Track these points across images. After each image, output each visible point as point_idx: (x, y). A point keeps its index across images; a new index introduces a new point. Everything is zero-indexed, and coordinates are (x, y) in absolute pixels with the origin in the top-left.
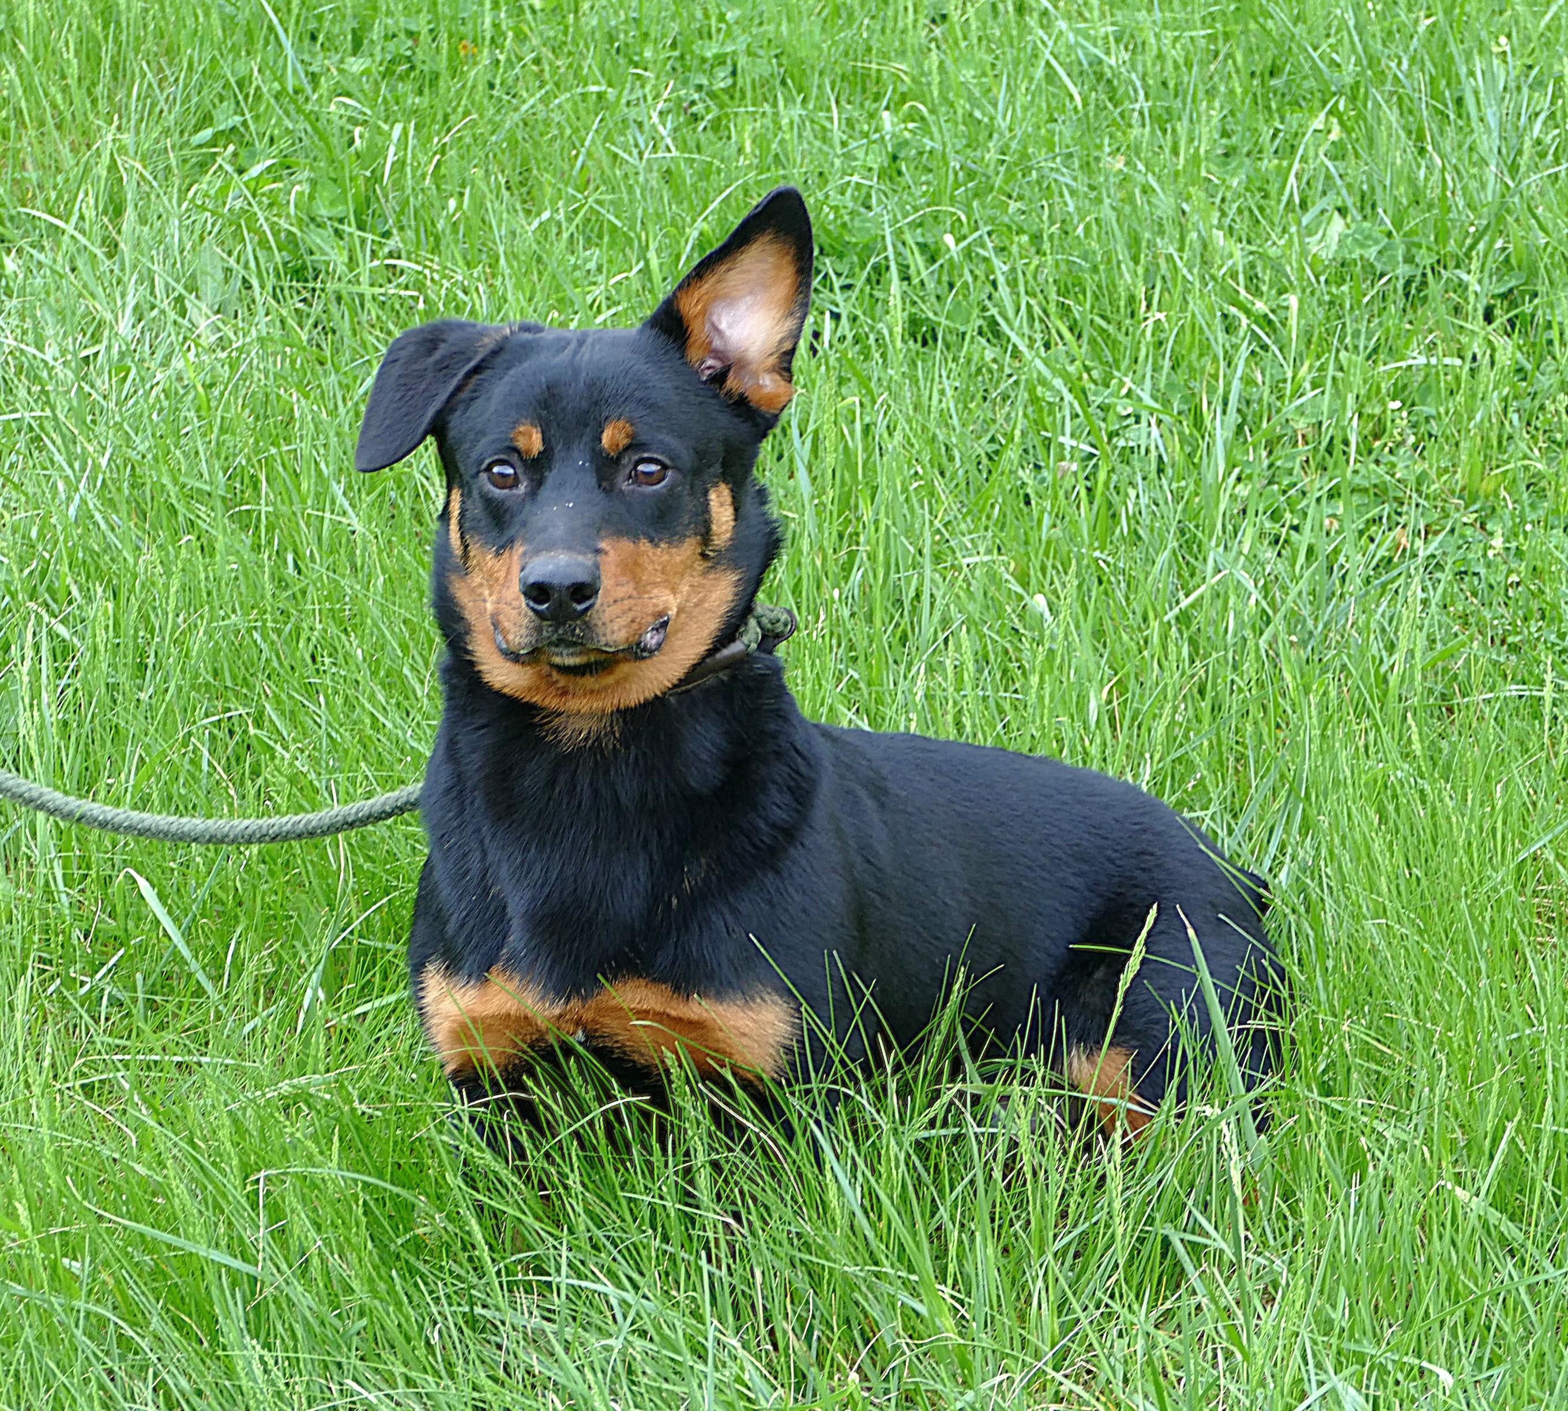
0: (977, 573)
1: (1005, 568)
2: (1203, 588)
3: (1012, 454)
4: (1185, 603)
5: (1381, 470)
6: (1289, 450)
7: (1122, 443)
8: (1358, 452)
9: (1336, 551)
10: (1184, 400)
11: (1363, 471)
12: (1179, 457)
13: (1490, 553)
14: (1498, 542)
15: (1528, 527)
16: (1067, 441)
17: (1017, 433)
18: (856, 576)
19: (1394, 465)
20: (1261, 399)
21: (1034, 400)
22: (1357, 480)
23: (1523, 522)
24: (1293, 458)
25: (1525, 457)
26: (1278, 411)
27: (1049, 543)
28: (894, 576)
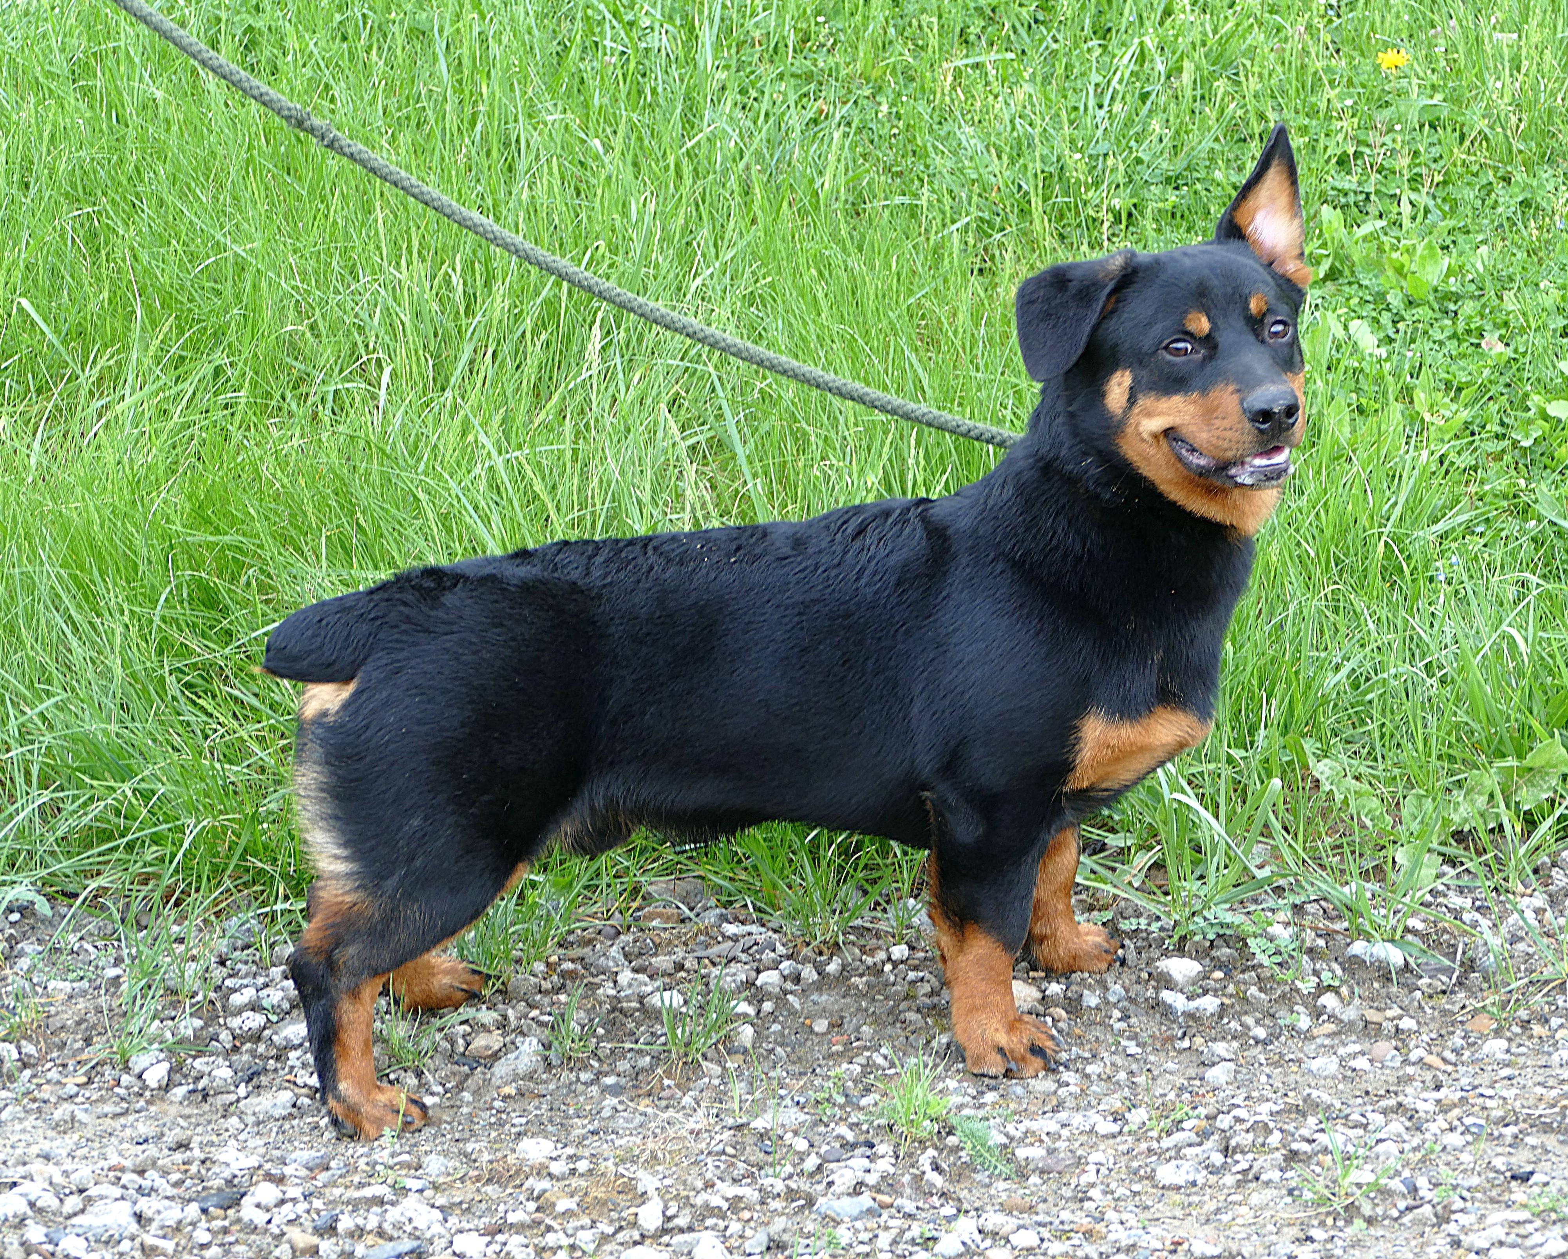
0: (556, 125)
1: (574, 120)
2: (700, 135)
3: (574, 53)
4: (689, 145)
5: (808, 63)
6: (749, 50)
7: (644, 45)
8: (795, 51)
9: (783, 114)
10: (682, 18)
11: (797, 63)
12: (680, 52)
13: (880, 115)
14: (884, 108)
15: (904, 99)
16: (608, 43)
17: (578, 37)
18: (478, 127)
19: (816, 60)
20: (731, 19)
21: (587, 18)
22: (794, 69)
23: (899, 95)
24: (752, 55)
25: (901, 54)
26: (742, 25)
27: (601, 108)
28: (503, 126)
